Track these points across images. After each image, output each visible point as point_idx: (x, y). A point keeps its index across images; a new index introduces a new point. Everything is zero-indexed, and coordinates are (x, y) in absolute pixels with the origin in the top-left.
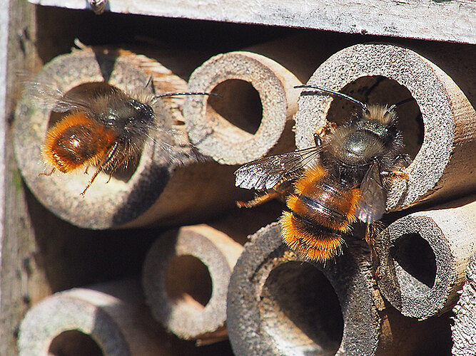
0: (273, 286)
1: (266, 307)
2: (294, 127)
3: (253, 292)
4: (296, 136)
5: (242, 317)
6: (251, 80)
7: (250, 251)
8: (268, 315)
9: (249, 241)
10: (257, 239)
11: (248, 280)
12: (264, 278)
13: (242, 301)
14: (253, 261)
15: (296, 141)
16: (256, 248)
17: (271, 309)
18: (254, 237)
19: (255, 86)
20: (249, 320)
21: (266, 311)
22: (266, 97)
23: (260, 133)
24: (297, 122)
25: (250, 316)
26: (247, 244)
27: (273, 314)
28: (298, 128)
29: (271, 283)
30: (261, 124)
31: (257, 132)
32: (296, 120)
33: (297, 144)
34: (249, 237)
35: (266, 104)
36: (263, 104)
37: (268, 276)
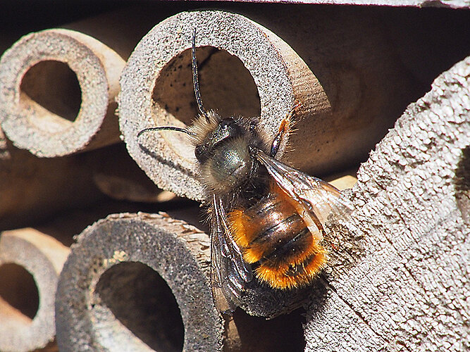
0: (105, 292)
1: (98, 316)
2: (117, 110)
3: (83, 300)
4: (120, 120)
5: (73, 328)
6: (66, 61)
7: (77, 254)
8: (101, 325)
9: (75, 242)
10: (84, 240)
11: (76, 287)
12: (94, 283)
13: (72, 311)
14: (81, 265)
15: (121, 125)
16: (83, 249)
17: (104, 317)
18: (80, 237)
19: (72, 66)
20: (80, 332)
21: (99, 320)
22: (85, 78)
23: (80, 119)
24: (120, 104)
25: (82, 327)
26: (73, 246)
27: (107, 324)
28: (122, 111)
29: (103, 289)
30: (81, 110)
31: (78, 119)
32: (119, 102)
33: (121, 129)
34: (75, 237)
35: (85, 86)
36: (82, 86)
37: (98, 280)
